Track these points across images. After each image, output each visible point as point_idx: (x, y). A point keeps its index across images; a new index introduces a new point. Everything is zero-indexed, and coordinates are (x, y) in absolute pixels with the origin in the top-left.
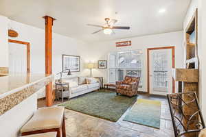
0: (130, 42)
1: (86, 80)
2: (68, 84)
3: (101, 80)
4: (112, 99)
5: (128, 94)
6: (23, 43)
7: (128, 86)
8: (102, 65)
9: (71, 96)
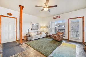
0: (60, 16)
1: (40, 33)
2: (31, 34)
3: (47, 33)
4: (50, 42)
5: (58, 40)
6: (14, 18)
7: (58, 36)
8: (48, 27)
9: (32, 39)
